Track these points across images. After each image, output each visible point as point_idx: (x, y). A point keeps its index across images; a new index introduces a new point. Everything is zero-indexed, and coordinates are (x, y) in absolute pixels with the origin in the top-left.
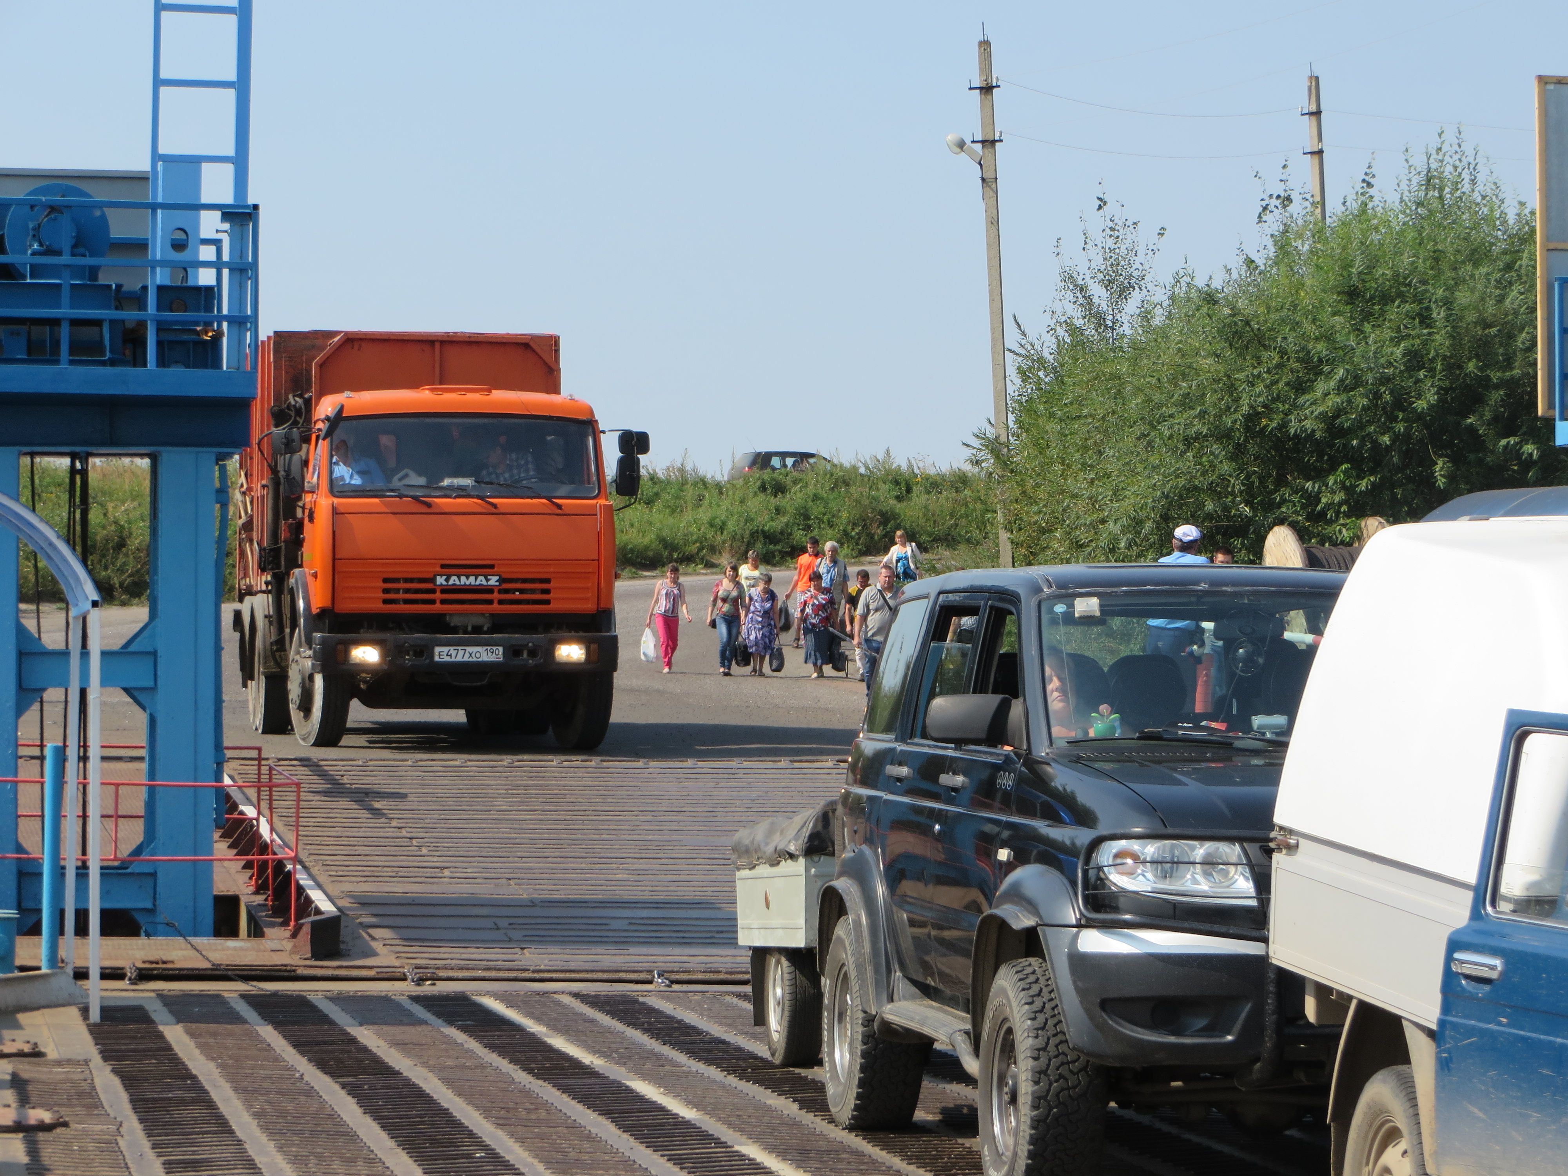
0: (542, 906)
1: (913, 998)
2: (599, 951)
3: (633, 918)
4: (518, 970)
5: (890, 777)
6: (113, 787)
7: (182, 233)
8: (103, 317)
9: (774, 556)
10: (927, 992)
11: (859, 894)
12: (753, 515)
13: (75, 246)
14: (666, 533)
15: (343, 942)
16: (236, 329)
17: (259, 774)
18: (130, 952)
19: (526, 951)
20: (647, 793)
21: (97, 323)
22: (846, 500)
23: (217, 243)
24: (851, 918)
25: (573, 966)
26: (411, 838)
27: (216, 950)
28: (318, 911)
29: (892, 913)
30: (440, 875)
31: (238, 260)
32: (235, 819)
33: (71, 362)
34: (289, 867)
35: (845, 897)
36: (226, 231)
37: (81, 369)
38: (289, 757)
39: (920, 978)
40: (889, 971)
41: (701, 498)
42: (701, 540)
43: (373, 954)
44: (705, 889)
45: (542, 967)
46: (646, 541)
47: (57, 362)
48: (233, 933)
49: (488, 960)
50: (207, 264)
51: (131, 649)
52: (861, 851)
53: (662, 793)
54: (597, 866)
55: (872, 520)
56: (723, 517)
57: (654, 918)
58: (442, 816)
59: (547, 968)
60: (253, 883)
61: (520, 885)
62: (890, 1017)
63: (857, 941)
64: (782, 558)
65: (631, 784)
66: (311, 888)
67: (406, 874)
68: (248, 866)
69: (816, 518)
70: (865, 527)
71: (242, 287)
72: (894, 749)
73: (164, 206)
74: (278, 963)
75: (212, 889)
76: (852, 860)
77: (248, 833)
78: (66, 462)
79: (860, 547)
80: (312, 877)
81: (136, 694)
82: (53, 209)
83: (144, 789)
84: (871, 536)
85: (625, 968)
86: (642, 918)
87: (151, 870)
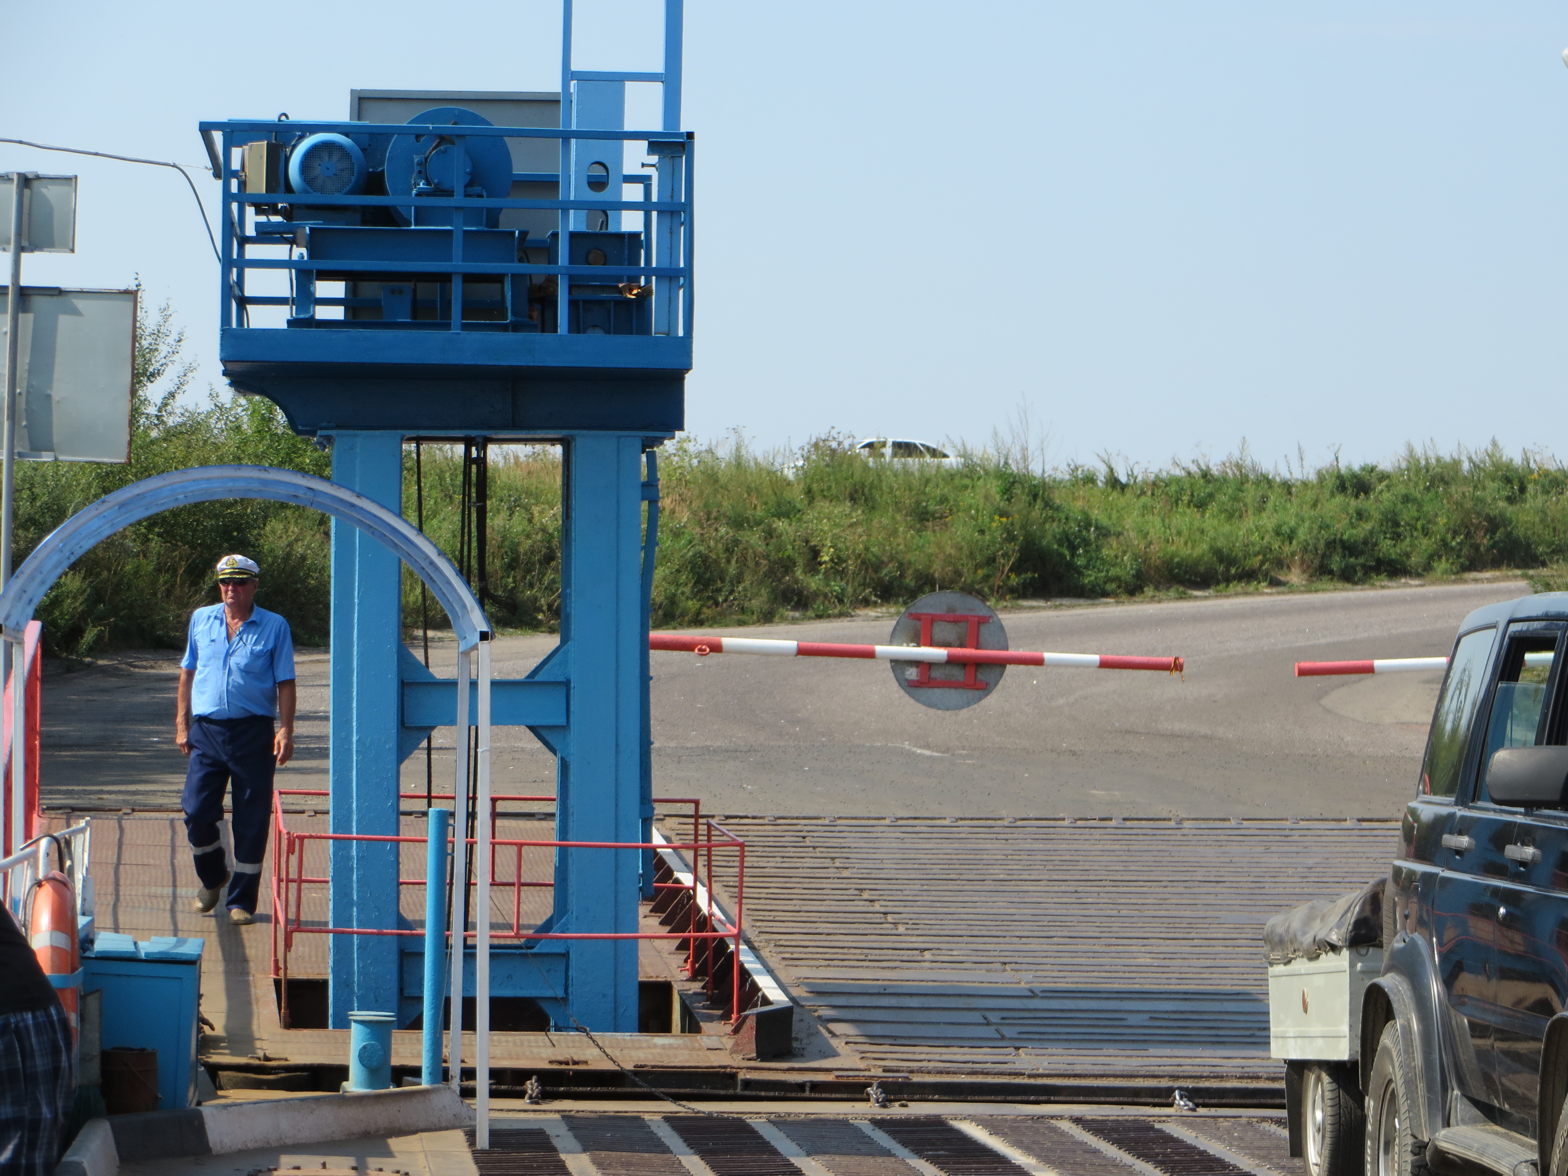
0: (1042, 997)
1: (1474, 1121)
2: (1111, 1052)
3: (1155, 1012)
4: (1010, 1074)
5: (1449, 849)
6: (515, 848)
7: (601, 168)
8: (502, 271)
9: (1355, 572)
10: (1491, 1114)
11: (1409, 993)
12: (1328, 521)
13: (469, 185)
14: (1221, 543)
15: (797, 1039)
16: (665, 285)
17: (696, 835)
18: (535, 1050)
19: (1021, 1051)
20: (1180, 859)
21: (498, 279)
22: (1445, 501)
23: (644, 180)
24: (1399, 1023)
25: (1078, 1069)
26: (885, 913)
27: (640, 1048)
28: (766, 1001)
29: (1450, 1017)
30: (919, 958)
31: (668, 200)
32: (668, 888)
33: (464, 327)
34: (732, 947)
35: (1392, 997)
36: (653, 166)
37: (476, 335)
38: (741, 814)
39: (1483, 1098)
40: (1445, 1088)
41: (1264, 500)
42: (1266, 551)
43: (833, 1054)
44: (1245, 976)
45: (1041, 1071)
46: (1197, 552)
47: (447, 326)
48: (665, 1027)
49: (973, 1062)
50: (632, 206)
51: (537, 678)
52: (1413, 940)
53: (1198, 859)
54: (1113, 948)
55: (1478, 527)
56: (1293, 523)
57: (1182, 1012)
58: (925, 887)
59: (1047, 1072)
60: (688, 967)
61: (1017, 970)
62: (1444, 1145)
63: (1406, 1052)
64: (1365, 573)
65: (1159, 848)
66: (759, 973)
67: (877, 958)
68: (683, 946)
69: (1407, 524)
70: (1468, 535)
71: (673, 233)
72: (1454, 814)
73: (579, 135)
74: (716, 1064)
75: (637, 973)
76: (1401, 951)
77: (684, 906)
78: (459, 449)
79: (1462, 560)
80: (759, 957)
81: (543, 733)
82: (443, 139)
83: (555, 851)
84: (1477, 548)
85: (1143, 1073)
86: (1167, 1012)
87: (563, 951)
